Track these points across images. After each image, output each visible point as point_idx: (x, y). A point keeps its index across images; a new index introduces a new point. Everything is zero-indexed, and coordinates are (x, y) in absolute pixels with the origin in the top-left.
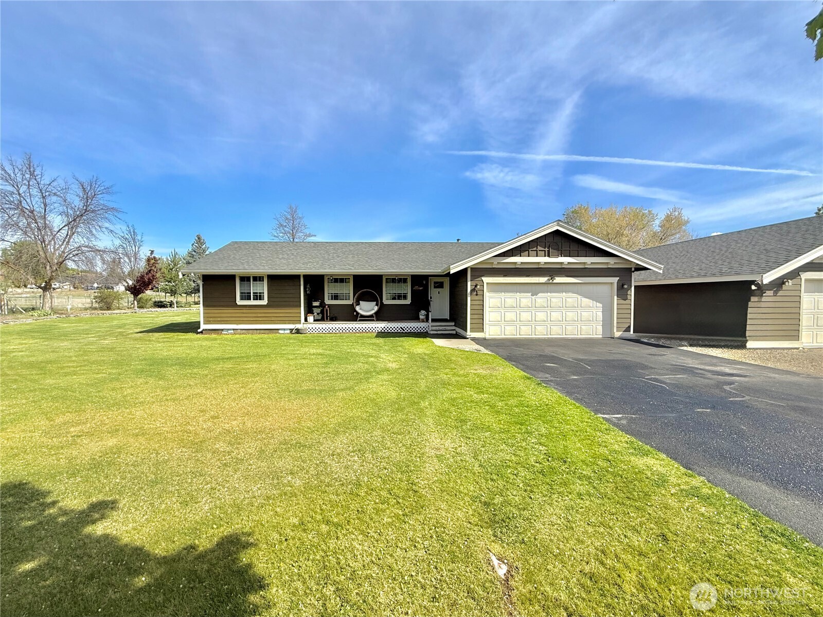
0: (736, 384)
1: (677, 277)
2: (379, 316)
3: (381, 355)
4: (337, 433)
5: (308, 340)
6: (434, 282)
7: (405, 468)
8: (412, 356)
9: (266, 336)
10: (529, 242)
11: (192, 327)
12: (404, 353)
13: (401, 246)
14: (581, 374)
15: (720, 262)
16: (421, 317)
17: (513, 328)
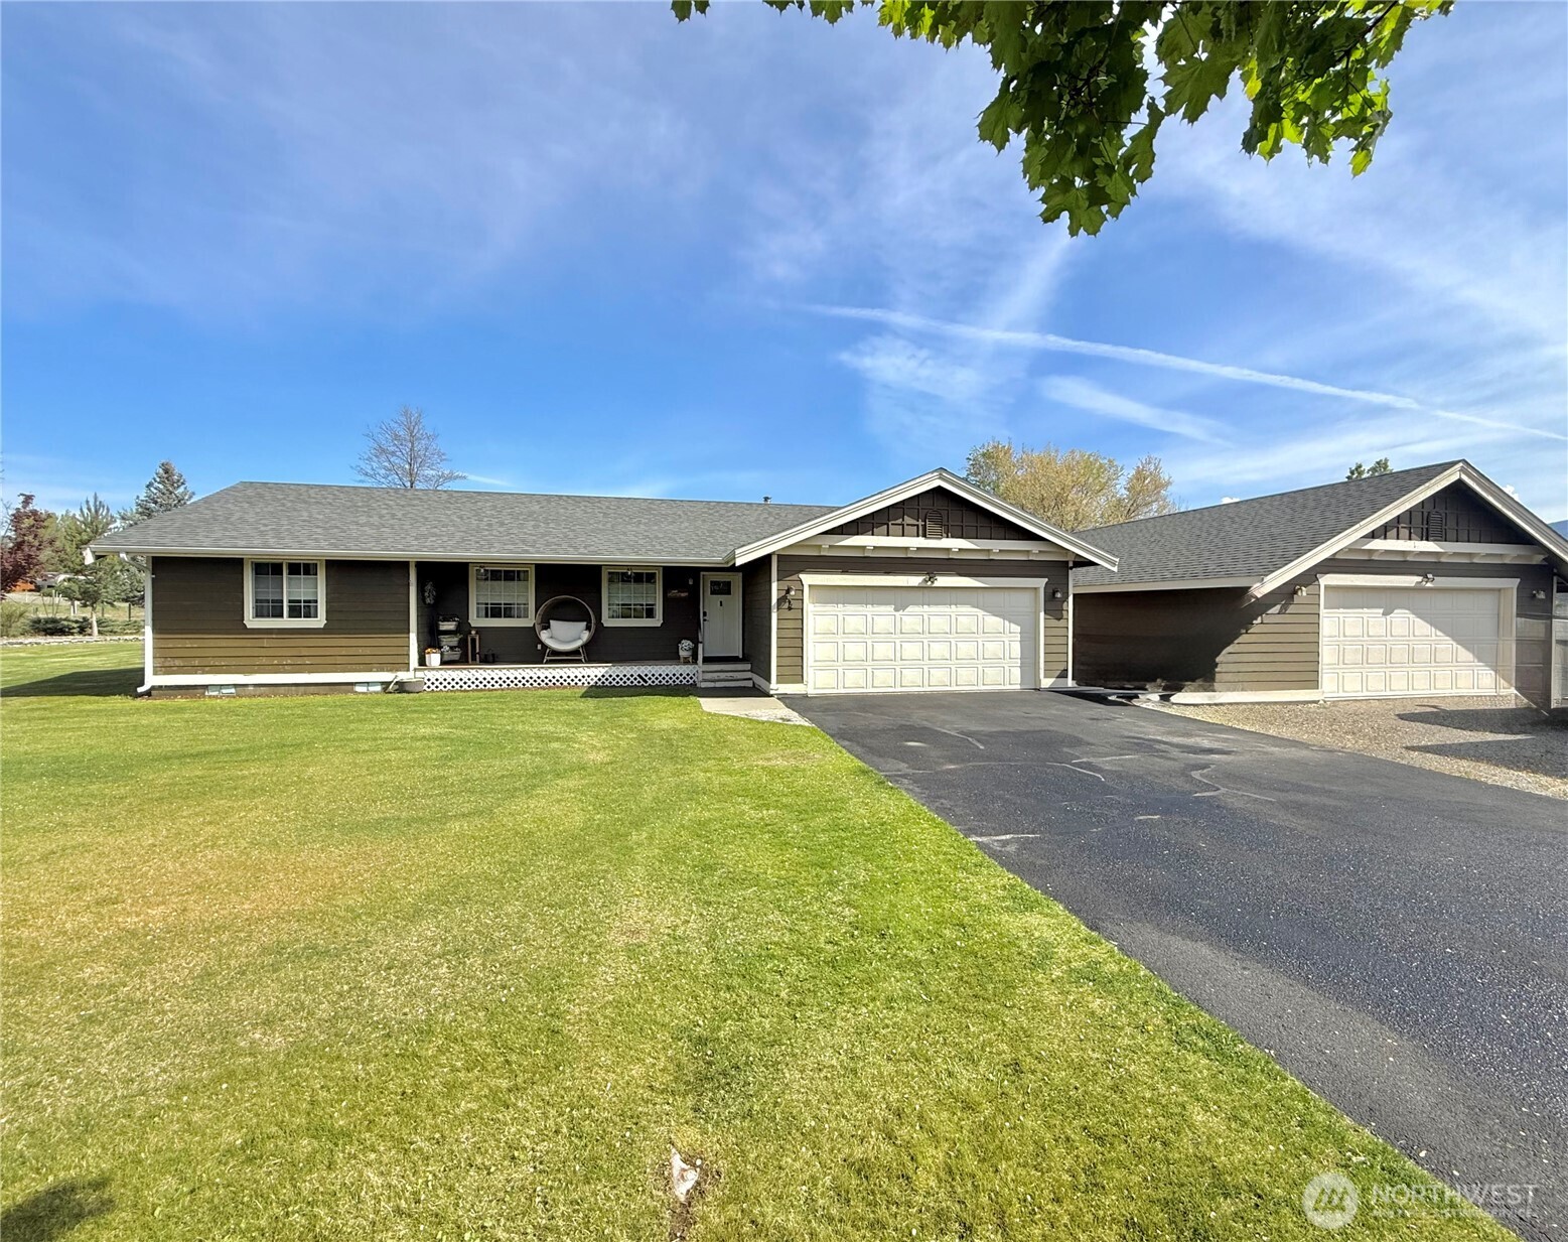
0: (1212, 766)
1: (1141, 580)
2: (591, 653)
3: (579, 735)
4: (416, 914)
5: (421, 706)
6: (712, 582)
7: (548, 983)
8: (647, 736)
9: (318, 698)
10: (888, 507)
11: (125, 682)
12: (632, 731)
13: (644, 505)
14: (963, 761)
15: (1206, 554)
16: (683, 654)
17: (890, 673)
